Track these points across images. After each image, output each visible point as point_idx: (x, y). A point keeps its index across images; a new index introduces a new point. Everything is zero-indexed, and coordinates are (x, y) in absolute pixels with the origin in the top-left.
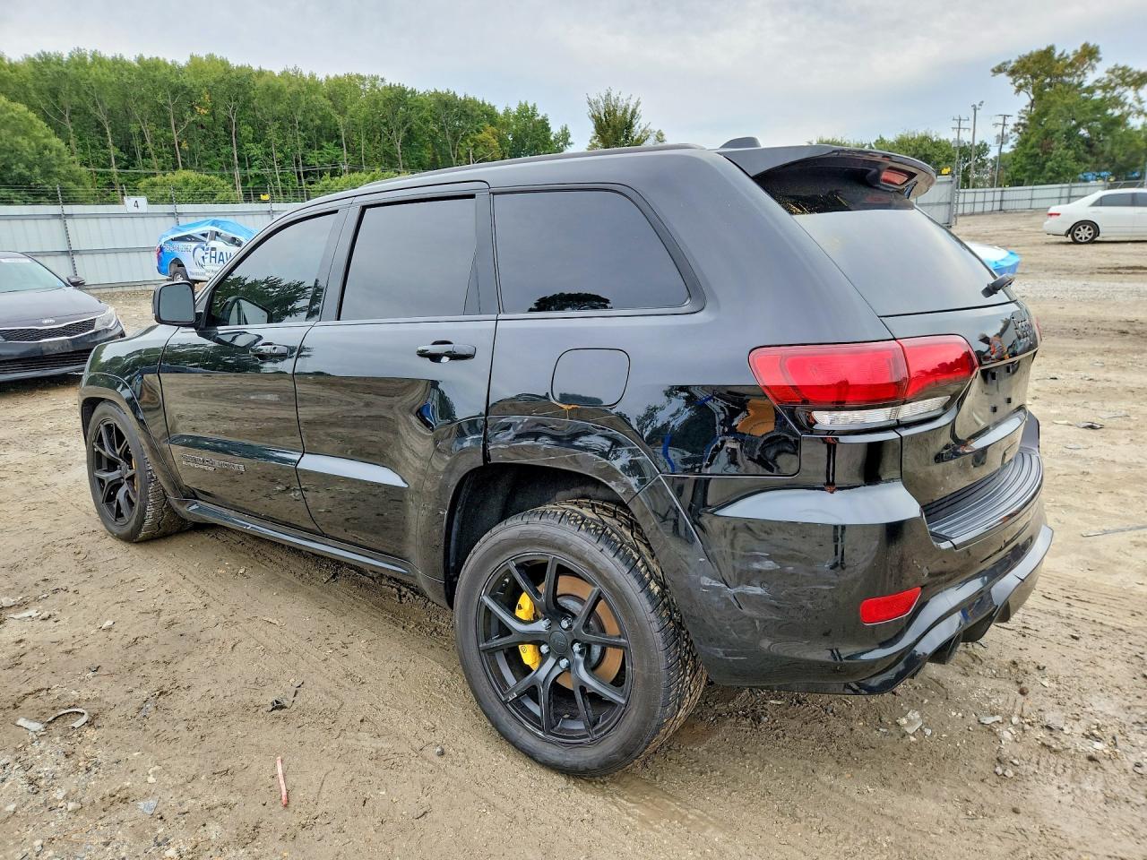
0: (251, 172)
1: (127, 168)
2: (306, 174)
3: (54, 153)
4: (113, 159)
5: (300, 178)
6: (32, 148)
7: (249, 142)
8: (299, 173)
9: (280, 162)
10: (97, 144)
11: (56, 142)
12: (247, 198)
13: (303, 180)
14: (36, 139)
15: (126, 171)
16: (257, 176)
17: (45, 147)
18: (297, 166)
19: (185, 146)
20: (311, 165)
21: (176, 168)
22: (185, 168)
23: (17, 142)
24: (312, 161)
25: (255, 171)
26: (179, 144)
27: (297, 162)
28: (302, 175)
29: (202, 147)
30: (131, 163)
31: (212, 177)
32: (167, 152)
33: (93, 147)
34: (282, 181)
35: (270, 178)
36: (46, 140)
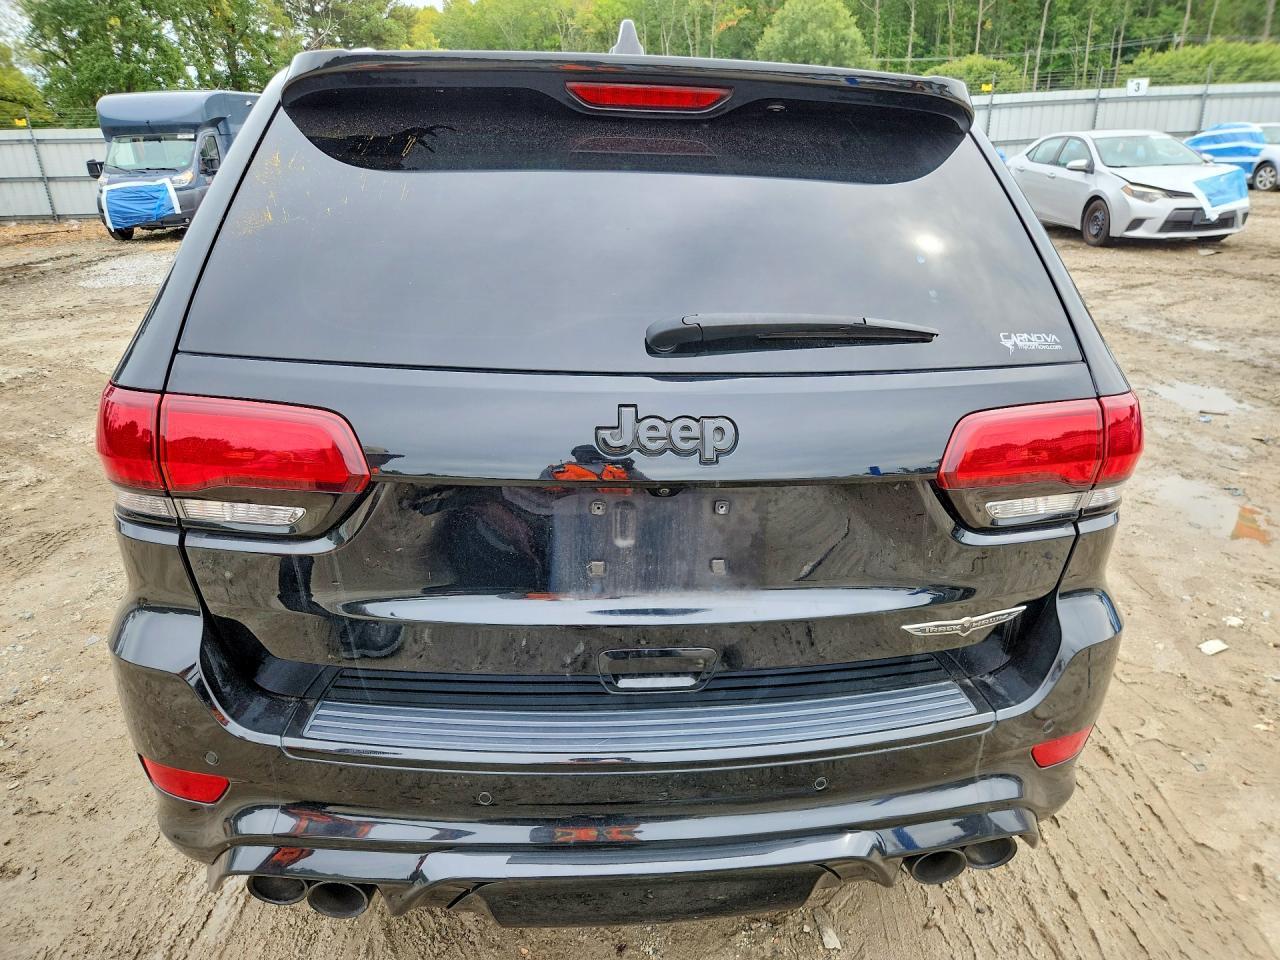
0: (1055, 52)
1: (922, 56)
2: (1125, 51)
3: (849, 44)
4: (910, 47)
5: (1115, 57)
6: (830, 41)
7: (1064, 13)
8: (1116, 50)
9: (1096, 38)
10: (899, 31)
11: (855, 33)
12: (1043, 84)
13: (1119, 58)
14: (836, 30)
15: (921, 59)
16: (1062, 56)
17: (844, 39)
18: (1116, 40)
19: (989, 26)
20: (1135, 38)
21: (972, 52)
22: (982, 51)
23: (819, 36)
24: (1139, 33)
25: (1061, 50)
26: (983, 23)
27: (1118, 34)
28: (1119, 51)
29: (1007, 26)
30: (927, 51)
31: (1000, 61)
32: (968, 34)
33: (895, 34)
34: (1091, 61)
35: (1076, 59)
36: (844, 32)
